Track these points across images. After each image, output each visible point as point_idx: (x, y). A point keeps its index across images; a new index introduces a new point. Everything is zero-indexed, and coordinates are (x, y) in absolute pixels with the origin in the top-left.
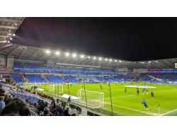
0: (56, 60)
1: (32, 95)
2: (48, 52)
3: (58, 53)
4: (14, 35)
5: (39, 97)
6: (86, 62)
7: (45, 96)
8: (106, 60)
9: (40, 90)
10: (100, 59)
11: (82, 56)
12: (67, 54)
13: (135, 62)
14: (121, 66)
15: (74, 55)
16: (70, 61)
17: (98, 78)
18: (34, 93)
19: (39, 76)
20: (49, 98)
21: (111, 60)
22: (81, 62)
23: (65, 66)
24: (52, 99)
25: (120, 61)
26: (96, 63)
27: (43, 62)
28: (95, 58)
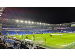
0: (21, 24)
1: (11, 40)
2: (17, 21)
3: (22, 21)
4: (2, 14)
5: (14, 41)
6: (35, 25)
7: (17, 40)
8: (43, 24)
9: (15, 37)
10: (40, 24)
11: (33, 23)
12: (26, 22)
13: (55, 25)
14: (49, 26)
15: (29, 22)
17: (40, 32)
18: (12, 39)
19: (14, 32)
20: (19, 41)
21: (45, 24)
22: (32, 25)
23: (25, 27)
25: (49, 24)
27: (16, 25)
28: (38, 23)
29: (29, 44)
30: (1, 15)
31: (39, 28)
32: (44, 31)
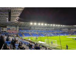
0: (35, 27)
1: (26, 42)
2: (31, 24)
3: (35, 24)
5: (29, 42)
6: (48, 27)
7: (31, 42)
8: (57, 25)
10: (54, 25)
11: (46, 25)
12: (39, 24)
13: (71, 26)
15: (42, 24)
16: (41, 27)
18: (27, 41)
19: (29, 34)
20: (33, 43)
21: (59, 25)
22: (45, 27)
23: (39, 29)
24: (34, 43)
25: (64, 26)
26: (52, 27)
28: (51, 25)
29: (43, 47)
30: (18, 19)
31: (53, 30)
32: (59, 33)
